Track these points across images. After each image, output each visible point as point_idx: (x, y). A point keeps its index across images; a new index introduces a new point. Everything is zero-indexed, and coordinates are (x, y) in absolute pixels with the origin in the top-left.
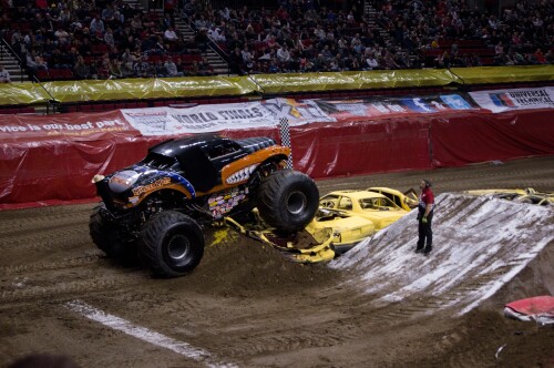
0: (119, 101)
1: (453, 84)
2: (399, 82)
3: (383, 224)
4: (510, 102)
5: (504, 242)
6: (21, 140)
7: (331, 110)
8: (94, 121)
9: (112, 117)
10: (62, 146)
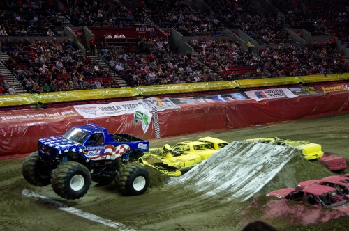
0: (72, 102)
1: (237, 88)
2: (210, 88)
3: (205, 157)
4: (265, 96)
5: (264, 164)
6: (24, 122)
7: (177, 102)
8: (60, 112)
9: (69, 110)
10: (45, 125)
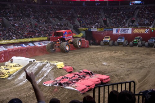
2: (20, 41)
4: (42, 44)
